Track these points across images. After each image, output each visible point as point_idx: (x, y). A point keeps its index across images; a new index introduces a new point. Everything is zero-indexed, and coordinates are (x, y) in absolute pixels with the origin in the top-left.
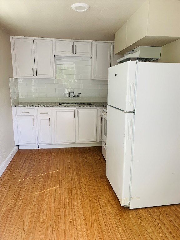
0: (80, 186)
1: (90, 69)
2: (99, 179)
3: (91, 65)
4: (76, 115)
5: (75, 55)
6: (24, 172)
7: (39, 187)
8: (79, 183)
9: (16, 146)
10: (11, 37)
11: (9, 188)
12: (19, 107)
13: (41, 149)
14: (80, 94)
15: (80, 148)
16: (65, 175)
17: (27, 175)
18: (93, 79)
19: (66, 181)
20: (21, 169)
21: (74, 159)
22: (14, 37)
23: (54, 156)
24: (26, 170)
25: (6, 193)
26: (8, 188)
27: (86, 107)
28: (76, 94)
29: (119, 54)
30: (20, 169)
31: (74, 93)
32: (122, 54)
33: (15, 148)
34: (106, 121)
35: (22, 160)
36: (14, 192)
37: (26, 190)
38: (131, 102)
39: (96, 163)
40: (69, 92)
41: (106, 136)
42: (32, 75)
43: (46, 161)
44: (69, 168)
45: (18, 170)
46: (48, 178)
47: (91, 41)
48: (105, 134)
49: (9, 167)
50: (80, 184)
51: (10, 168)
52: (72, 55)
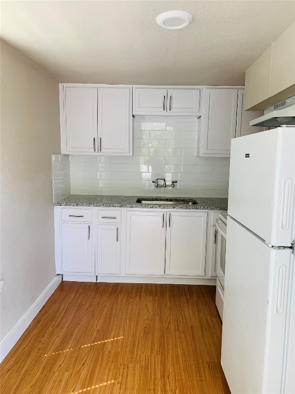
0: (165, 385)
1: (196, 138)
2: (207, 371)
3: (199, 131)
4: (167, 222)
5: (169, 113)
6: (62, 334)
7: (82, 377)
8: (163, 376)
9: (58, 275)
10: (61, 85)
11: (25, 374)
12: (66, 207)
13: (101, 283)
14: (176, 182)
15: (172, 287)
16: (137, 350)
17: (64, 342)
18: (201, 155)
19: (137, 366)
20: (57, 326)
21: (159, 313)
22: (66, 85)
23: (122, 301)
24: (65, 329)
25: (16, 386)
26: (23, 372)
27: (186, 208)
28: (169, 183)
29: (253, 109)
30: (55, 326)
31: (165, 181)
32: (259, 109)
33: (55, 278)
34: (224, 240)
35: (63, 305)
36: (31, 385)
37: (55, 382)
38: (284, 223)
39: (202, 327)
40: (157, 180)
41: (224, 271)
42: (93, 150)
43: (105, 311)
44: (146, 333)
45: (50, 329)
46: (103, 353)
47: (200, 87)
48: (223, 266)
49: (37, 321)
50: (164, 381)
51: (39, 322)
52: (165, 113)
